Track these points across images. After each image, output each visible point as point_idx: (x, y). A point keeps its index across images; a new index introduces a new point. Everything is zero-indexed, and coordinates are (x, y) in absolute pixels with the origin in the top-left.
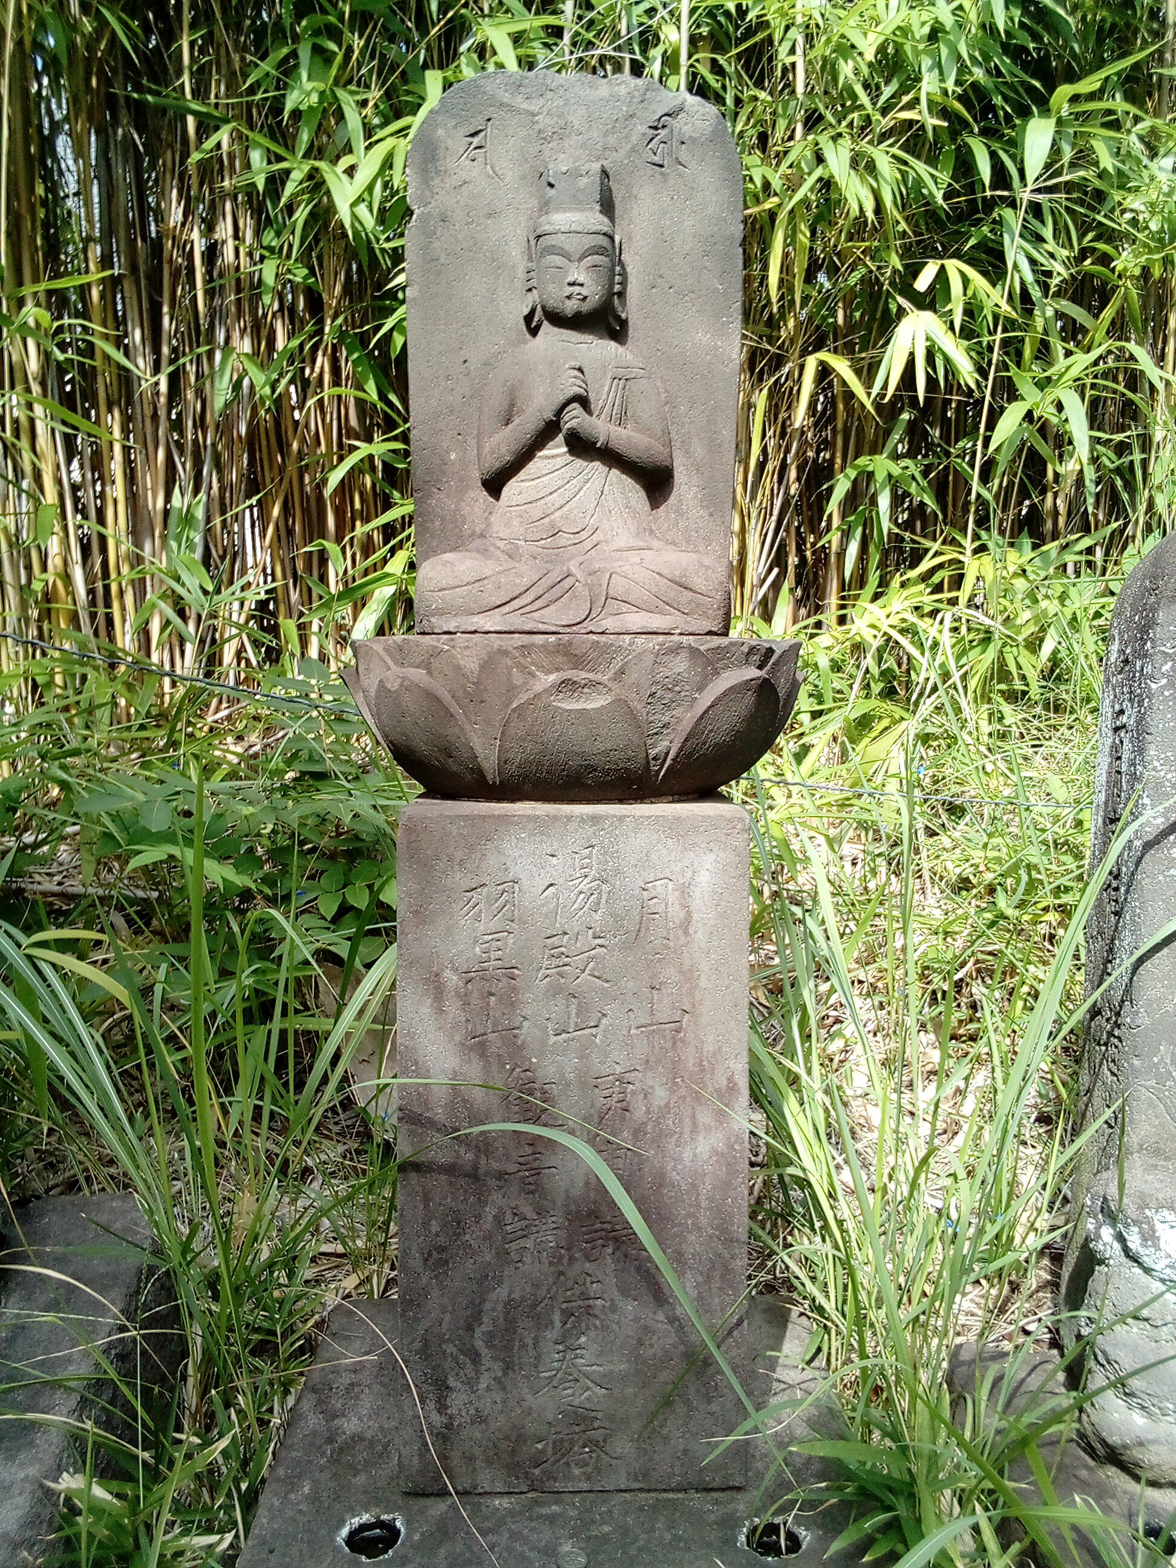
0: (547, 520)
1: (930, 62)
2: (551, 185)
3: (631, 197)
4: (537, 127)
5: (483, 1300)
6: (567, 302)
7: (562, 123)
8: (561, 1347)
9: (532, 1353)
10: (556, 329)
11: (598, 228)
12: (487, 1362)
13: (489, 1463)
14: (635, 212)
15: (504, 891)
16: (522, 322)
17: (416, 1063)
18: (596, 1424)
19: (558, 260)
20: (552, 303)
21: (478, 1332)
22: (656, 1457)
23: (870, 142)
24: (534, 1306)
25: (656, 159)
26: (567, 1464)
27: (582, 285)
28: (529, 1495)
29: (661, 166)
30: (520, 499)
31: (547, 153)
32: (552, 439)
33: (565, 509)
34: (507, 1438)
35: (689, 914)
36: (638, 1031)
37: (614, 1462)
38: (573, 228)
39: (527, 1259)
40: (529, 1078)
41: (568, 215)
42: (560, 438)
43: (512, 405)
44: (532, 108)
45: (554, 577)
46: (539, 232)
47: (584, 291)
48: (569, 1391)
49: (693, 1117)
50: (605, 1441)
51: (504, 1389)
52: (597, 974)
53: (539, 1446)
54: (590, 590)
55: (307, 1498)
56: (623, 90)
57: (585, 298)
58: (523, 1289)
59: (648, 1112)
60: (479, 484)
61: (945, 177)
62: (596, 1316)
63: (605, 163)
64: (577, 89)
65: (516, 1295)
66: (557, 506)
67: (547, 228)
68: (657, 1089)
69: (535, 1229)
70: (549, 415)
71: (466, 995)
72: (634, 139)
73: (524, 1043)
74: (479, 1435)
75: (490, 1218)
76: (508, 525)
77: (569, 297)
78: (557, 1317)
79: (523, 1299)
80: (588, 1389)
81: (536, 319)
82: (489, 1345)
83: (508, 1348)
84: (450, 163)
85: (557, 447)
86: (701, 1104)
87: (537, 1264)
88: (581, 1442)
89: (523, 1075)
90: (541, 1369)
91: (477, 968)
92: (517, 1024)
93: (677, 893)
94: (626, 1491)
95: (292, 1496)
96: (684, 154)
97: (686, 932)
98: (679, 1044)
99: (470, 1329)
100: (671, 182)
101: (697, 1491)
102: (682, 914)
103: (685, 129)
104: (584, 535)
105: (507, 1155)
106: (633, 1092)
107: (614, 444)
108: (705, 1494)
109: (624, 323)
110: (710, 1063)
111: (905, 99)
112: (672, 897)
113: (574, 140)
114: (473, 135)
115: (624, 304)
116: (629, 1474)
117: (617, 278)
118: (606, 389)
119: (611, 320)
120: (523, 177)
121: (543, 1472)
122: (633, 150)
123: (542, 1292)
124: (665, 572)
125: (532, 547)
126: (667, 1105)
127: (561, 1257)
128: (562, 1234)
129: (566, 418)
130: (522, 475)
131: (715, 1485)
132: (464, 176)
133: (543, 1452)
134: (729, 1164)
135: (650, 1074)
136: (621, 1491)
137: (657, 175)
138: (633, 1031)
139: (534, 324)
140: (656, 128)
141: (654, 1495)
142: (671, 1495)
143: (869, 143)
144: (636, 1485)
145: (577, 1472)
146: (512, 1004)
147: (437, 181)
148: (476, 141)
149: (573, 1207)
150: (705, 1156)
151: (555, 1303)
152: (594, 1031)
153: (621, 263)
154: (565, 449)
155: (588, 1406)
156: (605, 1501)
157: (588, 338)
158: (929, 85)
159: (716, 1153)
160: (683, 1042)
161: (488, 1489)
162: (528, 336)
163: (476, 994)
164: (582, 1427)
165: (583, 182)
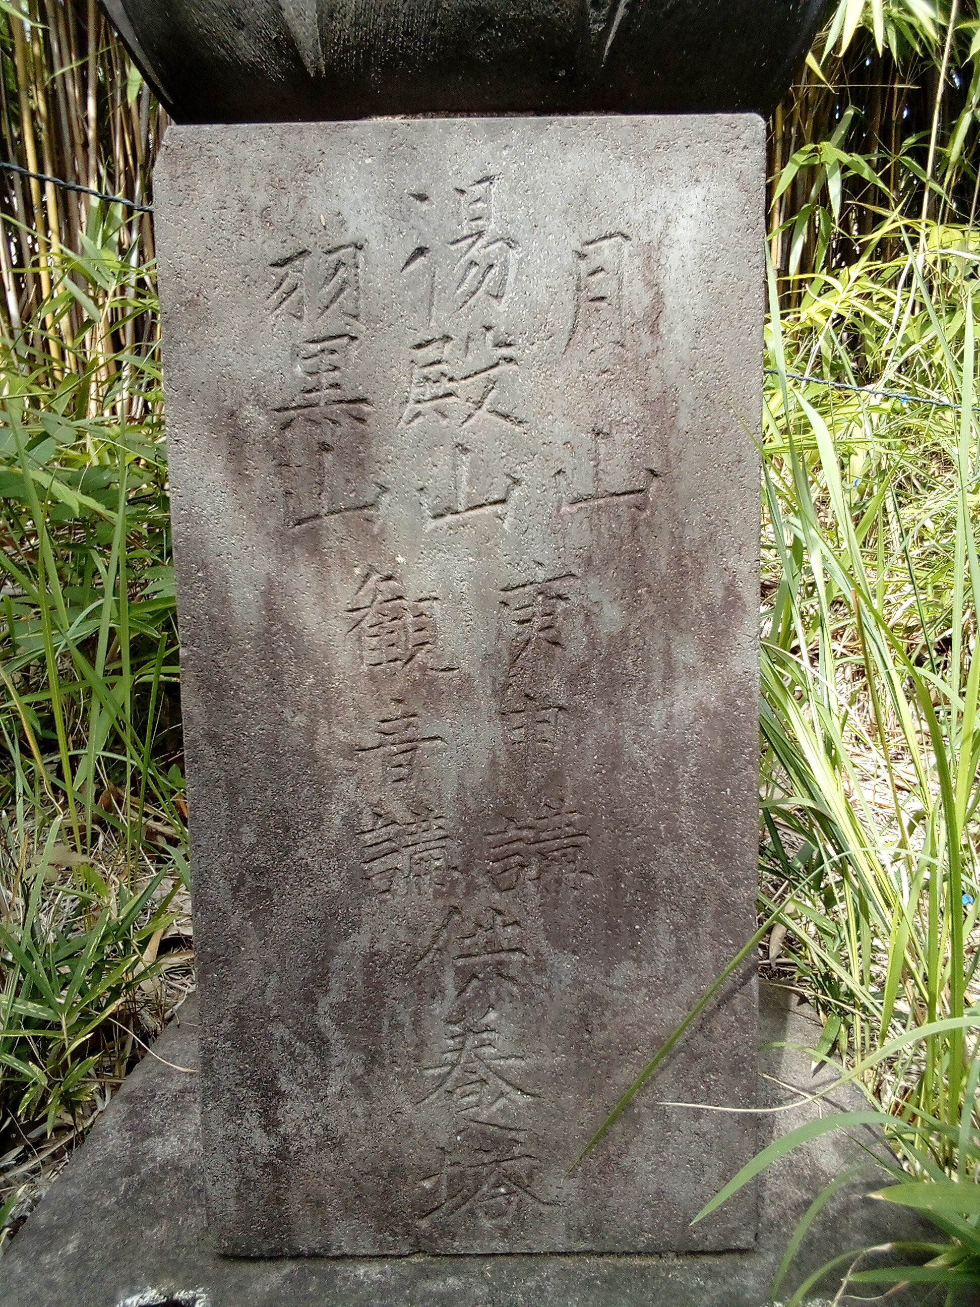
5: (330, 954)
8: (457, 1029)
9: (411, 1038)
12: (339, 1052)
13: (348, 1210)
15: (340, 264)
17: (205, 566)
18: (517, 1150)
21: (323, 1005)
22: (611, 1202)
24: (412, 962)
26: (472, 1212)
28: (415, 1260)
34: (374, 1171)
35: (659, 297)
36: (575, 509)
37: (546, 1210)
39: (400, 885)
40: (393, 590)
48: (472, 1099)
49: (667, 653)
50: (530, 1176)
51: (368, 1095)
52: (501, 408)
53: (427, 1184)
55: (67, 1261)
58: (393, 935)
59: (592, 645)
62: (512, 979)
65: (383, 946)
68: (607, 606)
69: (410, 839)
71: (282, 448)
73: (382, 531)
74: (331, 1168)
75: (337, 821)
78: (449, 980)
79: (394, 951)
80: (502, 1094)
82: (343, 1025)
83: (372, 1030)
86: (681, 631)
87: (414, 896)
88: (492, 1179)
89: (383, 586)
90: (425, 1062)
91: (299, 400)
92: (369, 499)
93: (637, 261)
94: (565, 1254)
95: (46, 1259)
97: (654, 331)
98: (643, 530)
99: (309, 999)
101: (678, 1255)
102: (647, 300)
105: (361, 718)
106: (567, 613)
108: (689, 1260)
110: (695, 560)
112: (631, 268)
116: (569, 1228)
121: (434, 1226)
123: (425, 940)
126: (623, 632)
127: (454, 883)
128: (453, 845)
131: (707, 1246)
133: (434, 1191)
134: (728, 732)
135: (594, 581)
136: (560, 1254)
138: (565, 509)
141: (610, 1260)
142: (637, 1262)
144: (582, 1246)
145: (487, 1224)
146: (360, 464)
149: (471, 802)
150: (689, 717)
151: (445, 956)
152: (499, 508)
155: (502, 1122)
156: (531, 1270)
159: (706, 712)
160: (649, 525)
161: (347, 1250)
163: (298, 448)
164: (493, 1156)
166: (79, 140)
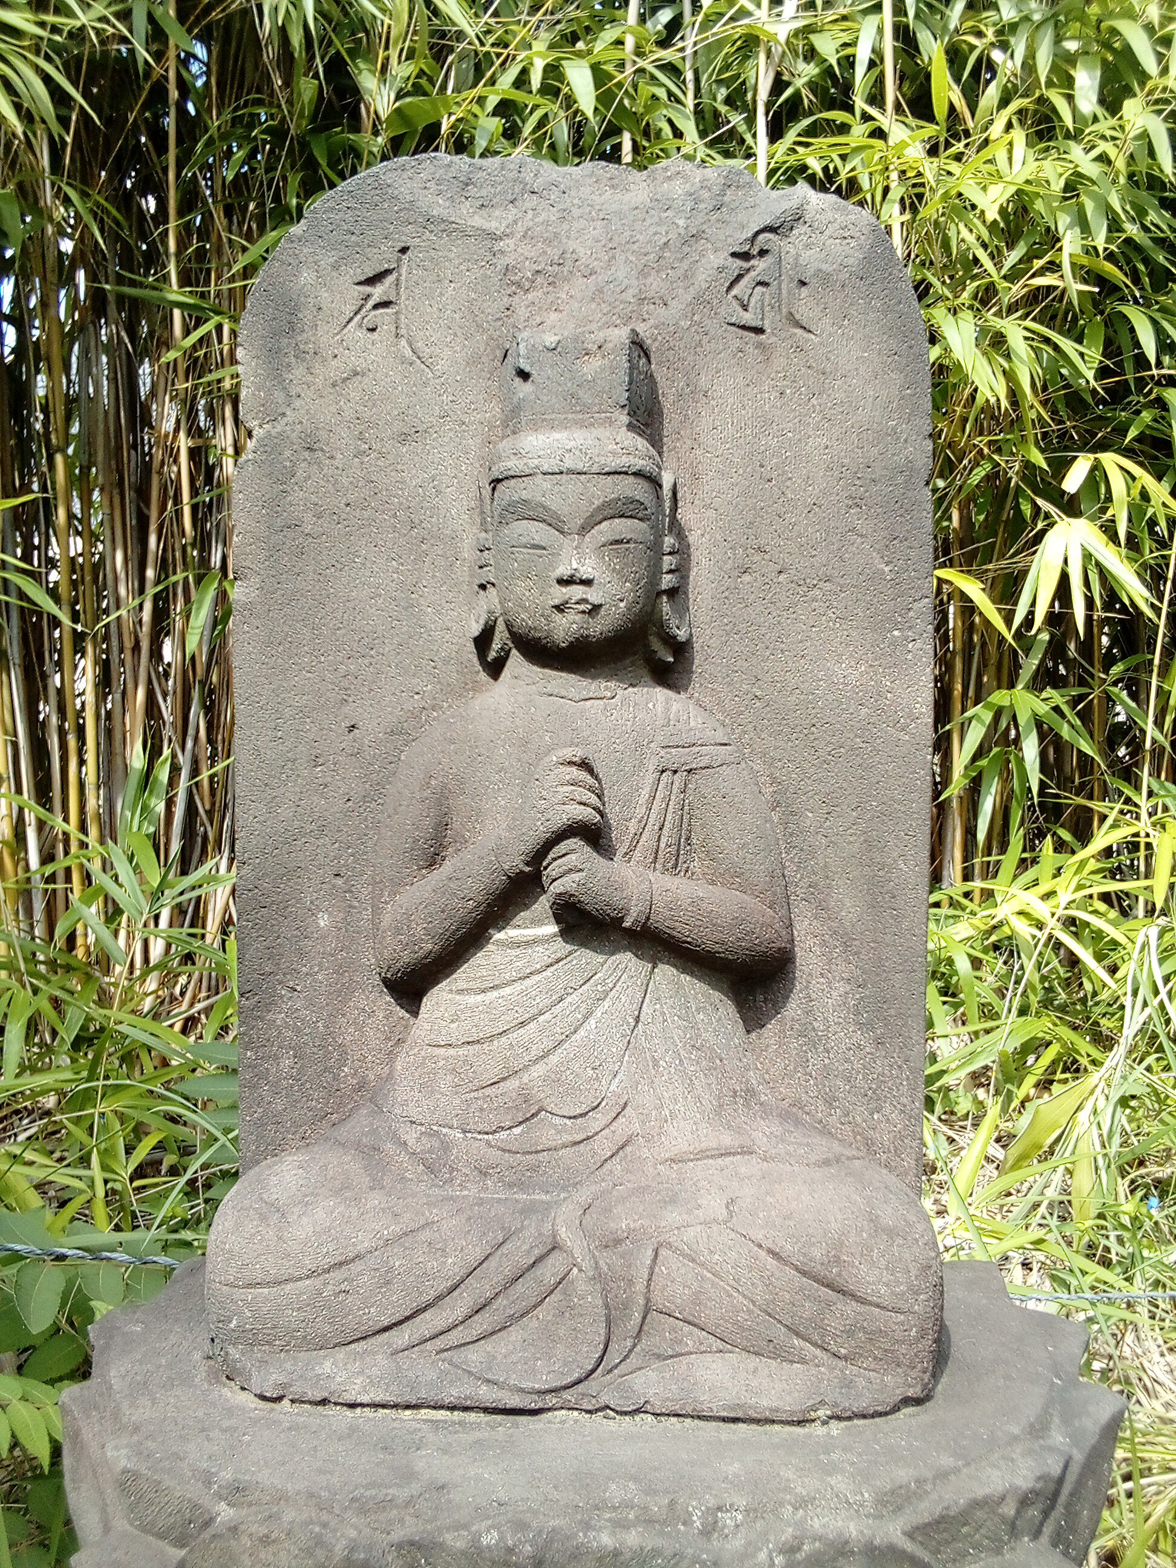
0: (513, 1084)
1: (1068, 220)
2: (524, 375)
3: (695, 393)
4: (501, 262)
6: (557, 617)
7: (554, 253)
10: (536, 668)
11: (623, 462)
14: (705, 423)
16: (471, 647)
19: (537, 532)
20: (525, 620)
23: (998, 314)
25: (748, 318)
27: (588, 583)
29: (759, 331)
30: (455, 1031)
31: (522, 312)
32: (527, 907)
33: (554, 1059)
38: (569, 463)
41: (557, 435)
42: (543, 905)
43: (442, 826)
44: (492, 225)
45: (519, 1252)
46: (496, 474)
47: (594, 596)
54: (605, 1292)
56: (677, 189)
57: (596, 608)
60: (377, 980)
61: (1095, 354)
63: (641, 328)
64: (585, 191)
66: (535, 1052)
67: (513, 465)
70: (515, 861)
72: (702, 278)
76: (427, 1087)
77: (560, 608)
81: (496, 645)
84: (325, 336)
85: (536, 922)
96: (805, 306)
100: (778, 362)
103: (806, 256)
104: (596, 1121)
107: (662, 920)
109: (682, 649)
111: (1038, 264)
113: (579, 286)
114: (372, 281)
115: (682, 610)
117: (668, 562)
118: (645, 793)
119: (656, 645)
120: (474, 360)
122: (699, 300)
124: (788, 1248)
125: (478, 1148)
129: (553, 870)
130: (463, 976)
132: (355, 361)
137: (750, 349)
139: (492, 655)
140: (745, 256)
143: (995, 315)
147: (299, 372)
148: (378, 292)
153: (676, 528)
154: (553, 928)
157: (603, 686)
158: (1071, 244)
162: (483, 676)
165: (592, 366)
166: (128, 644)
